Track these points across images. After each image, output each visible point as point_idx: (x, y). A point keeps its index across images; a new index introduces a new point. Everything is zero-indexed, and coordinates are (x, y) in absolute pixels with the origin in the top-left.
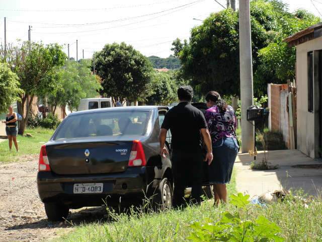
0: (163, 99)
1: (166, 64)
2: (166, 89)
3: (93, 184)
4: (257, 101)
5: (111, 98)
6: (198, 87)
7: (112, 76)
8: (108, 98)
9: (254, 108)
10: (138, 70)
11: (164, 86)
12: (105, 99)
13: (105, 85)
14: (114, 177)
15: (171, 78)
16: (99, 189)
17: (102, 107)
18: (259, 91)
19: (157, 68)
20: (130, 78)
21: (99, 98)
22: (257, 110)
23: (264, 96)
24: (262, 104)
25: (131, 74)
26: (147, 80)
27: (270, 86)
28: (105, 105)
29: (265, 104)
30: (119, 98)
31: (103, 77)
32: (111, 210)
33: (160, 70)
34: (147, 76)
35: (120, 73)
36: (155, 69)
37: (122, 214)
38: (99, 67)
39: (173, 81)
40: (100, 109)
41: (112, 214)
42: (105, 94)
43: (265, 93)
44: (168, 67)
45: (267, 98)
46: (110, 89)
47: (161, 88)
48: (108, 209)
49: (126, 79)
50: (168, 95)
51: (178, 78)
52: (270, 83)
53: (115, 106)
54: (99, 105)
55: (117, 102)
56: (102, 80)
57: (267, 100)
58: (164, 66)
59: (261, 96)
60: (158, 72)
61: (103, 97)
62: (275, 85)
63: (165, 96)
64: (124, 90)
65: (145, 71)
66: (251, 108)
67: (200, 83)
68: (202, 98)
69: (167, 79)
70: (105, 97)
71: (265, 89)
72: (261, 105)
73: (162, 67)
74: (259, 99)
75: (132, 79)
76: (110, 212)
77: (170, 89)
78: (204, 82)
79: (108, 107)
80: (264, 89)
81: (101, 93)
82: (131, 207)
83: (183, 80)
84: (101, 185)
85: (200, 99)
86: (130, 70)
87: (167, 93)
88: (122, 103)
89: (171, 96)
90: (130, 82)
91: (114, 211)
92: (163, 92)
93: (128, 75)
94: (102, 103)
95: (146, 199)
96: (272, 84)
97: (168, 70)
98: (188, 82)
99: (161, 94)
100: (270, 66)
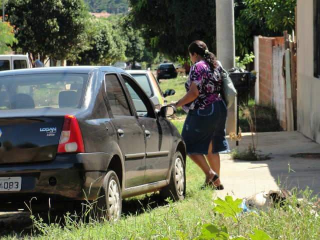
0: (102, 56)
1: (106, 7)
2: (106, 43)
3: (7, 178)
4: (239, 62)
5: (27, 55)
6: (154, 40)
7: (29, 24)
8: (23, 54)
9: (237, 72)
10: (68, 15)
11: (104, 38)
12: (20, 57)
13: (19, 36)
14: (38, 169)
15: (114, 27)
16: (15, 185)
17: (15, 68)
18: (241, 46)
19: (93, 12)
20: (55, 27)
21: (10, 55)
22: (241, 75)
23: (249, 53)
24: (246, 65)
25: (57, 21)
26: (79, 29)
27: (257, 39)
28: (19, 64)
29: (251, 66)
30: (39, 55)
31: (16, 24)
32: (37, 219)
33: (98, 15)
34: (80, 23)
35: (40, 18)
36: (90, 14)
37: (53, 224)
38: (10, 9)
39: (117, 31)
40: (12, 71)
41: (38, 224)
42: (19, 49)
43: (251, 50)
44: (109, 11)
45: (253, 56)
46: (26, 42)
47: (100, 42)
48: (32, 217)
49: (49, 28)
50: (110, 51)
51: (125, 26)
52: (257, 35)
53: (34, 66)
54: (12, 65)
55: (36, 60)
56: (15, 28)
57: (253, 59)
58: (103, 10)
59: (245, 53)
60: (95, 18)
61: (16, 53)
62: (265, 38)
63: (106, 52)
64: (46, 44)
65: (76, 16)
66: (233, 71)
67: (158, 34)
68: (158, 56)
69: (108, 29)
70: (20, 53)
71: (251, 44)
72: (245, 67)
73: (100, 11)
74: (242, 58)
75: (58, 27)
76: (36, 222)
77: (112, 42)
78: (163, 33)
79: (24, 68)
80: (248, 43)
81: (14, 47)
82: (66, 215)
83: (132, 29)
84: (19, 179)
85: (155, 56)
86: (56, 14)
87: (108, 49)
88: (43, 62)
89: (113, 52)
90: (56, 33)
91: (41, 220)
92: (102, 47)
93: (53, 22)
94: (15, 61)
95: (88, 204)
96: (260, 37)
97: (109, 15)
98: (139, 32)
99: (100, 50)
100: (259, 10)
